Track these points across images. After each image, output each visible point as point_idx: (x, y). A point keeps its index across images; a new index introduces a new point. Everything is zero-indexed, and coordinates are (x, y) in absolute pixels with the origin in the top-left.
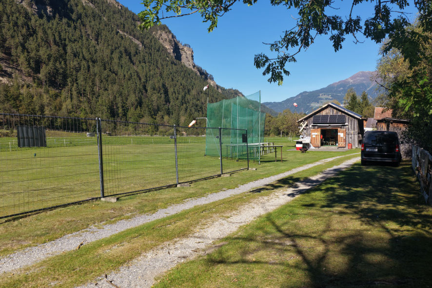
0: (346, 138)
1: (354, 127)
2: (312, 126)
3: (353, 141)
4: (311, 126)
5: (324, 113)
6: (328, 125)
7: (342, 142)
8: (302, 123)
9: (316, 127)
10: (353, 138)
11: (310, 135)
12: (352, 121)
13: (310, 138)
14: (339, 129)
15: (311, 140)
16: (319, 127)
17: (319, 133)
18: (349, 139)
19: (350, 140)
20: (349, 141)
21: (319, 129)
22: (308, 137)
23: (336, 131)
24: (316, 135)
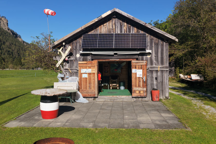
0: (147, 79)
1: (162, 58)
2: (81, 55)
3: (160, 85)
4: (78, 56)
5: (103, 29)
6: (112, 53)
7: (139, 86)
8: (60, 50)
9: (89, 58)
10: (159, 79)
11: (76, 73)
12: (157, 45)
13: (78, 79)
14: (134, 62)
15: (80, 84)
16: (94, 57)
17: (95, 70)
18: (152, 80)
19: (155, 82)
20: (152, 84)
21: (95, 62)
22: (74, 78)
23: (129, 66)
24: (89, 74)
